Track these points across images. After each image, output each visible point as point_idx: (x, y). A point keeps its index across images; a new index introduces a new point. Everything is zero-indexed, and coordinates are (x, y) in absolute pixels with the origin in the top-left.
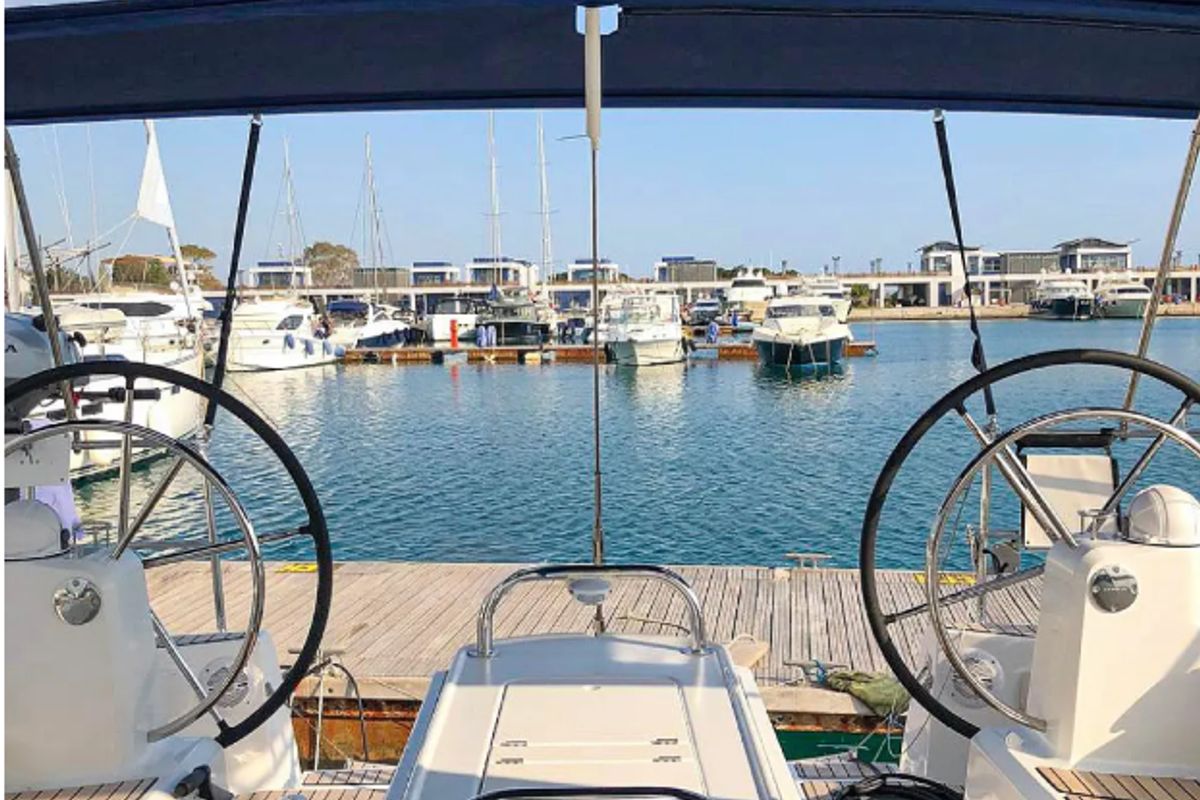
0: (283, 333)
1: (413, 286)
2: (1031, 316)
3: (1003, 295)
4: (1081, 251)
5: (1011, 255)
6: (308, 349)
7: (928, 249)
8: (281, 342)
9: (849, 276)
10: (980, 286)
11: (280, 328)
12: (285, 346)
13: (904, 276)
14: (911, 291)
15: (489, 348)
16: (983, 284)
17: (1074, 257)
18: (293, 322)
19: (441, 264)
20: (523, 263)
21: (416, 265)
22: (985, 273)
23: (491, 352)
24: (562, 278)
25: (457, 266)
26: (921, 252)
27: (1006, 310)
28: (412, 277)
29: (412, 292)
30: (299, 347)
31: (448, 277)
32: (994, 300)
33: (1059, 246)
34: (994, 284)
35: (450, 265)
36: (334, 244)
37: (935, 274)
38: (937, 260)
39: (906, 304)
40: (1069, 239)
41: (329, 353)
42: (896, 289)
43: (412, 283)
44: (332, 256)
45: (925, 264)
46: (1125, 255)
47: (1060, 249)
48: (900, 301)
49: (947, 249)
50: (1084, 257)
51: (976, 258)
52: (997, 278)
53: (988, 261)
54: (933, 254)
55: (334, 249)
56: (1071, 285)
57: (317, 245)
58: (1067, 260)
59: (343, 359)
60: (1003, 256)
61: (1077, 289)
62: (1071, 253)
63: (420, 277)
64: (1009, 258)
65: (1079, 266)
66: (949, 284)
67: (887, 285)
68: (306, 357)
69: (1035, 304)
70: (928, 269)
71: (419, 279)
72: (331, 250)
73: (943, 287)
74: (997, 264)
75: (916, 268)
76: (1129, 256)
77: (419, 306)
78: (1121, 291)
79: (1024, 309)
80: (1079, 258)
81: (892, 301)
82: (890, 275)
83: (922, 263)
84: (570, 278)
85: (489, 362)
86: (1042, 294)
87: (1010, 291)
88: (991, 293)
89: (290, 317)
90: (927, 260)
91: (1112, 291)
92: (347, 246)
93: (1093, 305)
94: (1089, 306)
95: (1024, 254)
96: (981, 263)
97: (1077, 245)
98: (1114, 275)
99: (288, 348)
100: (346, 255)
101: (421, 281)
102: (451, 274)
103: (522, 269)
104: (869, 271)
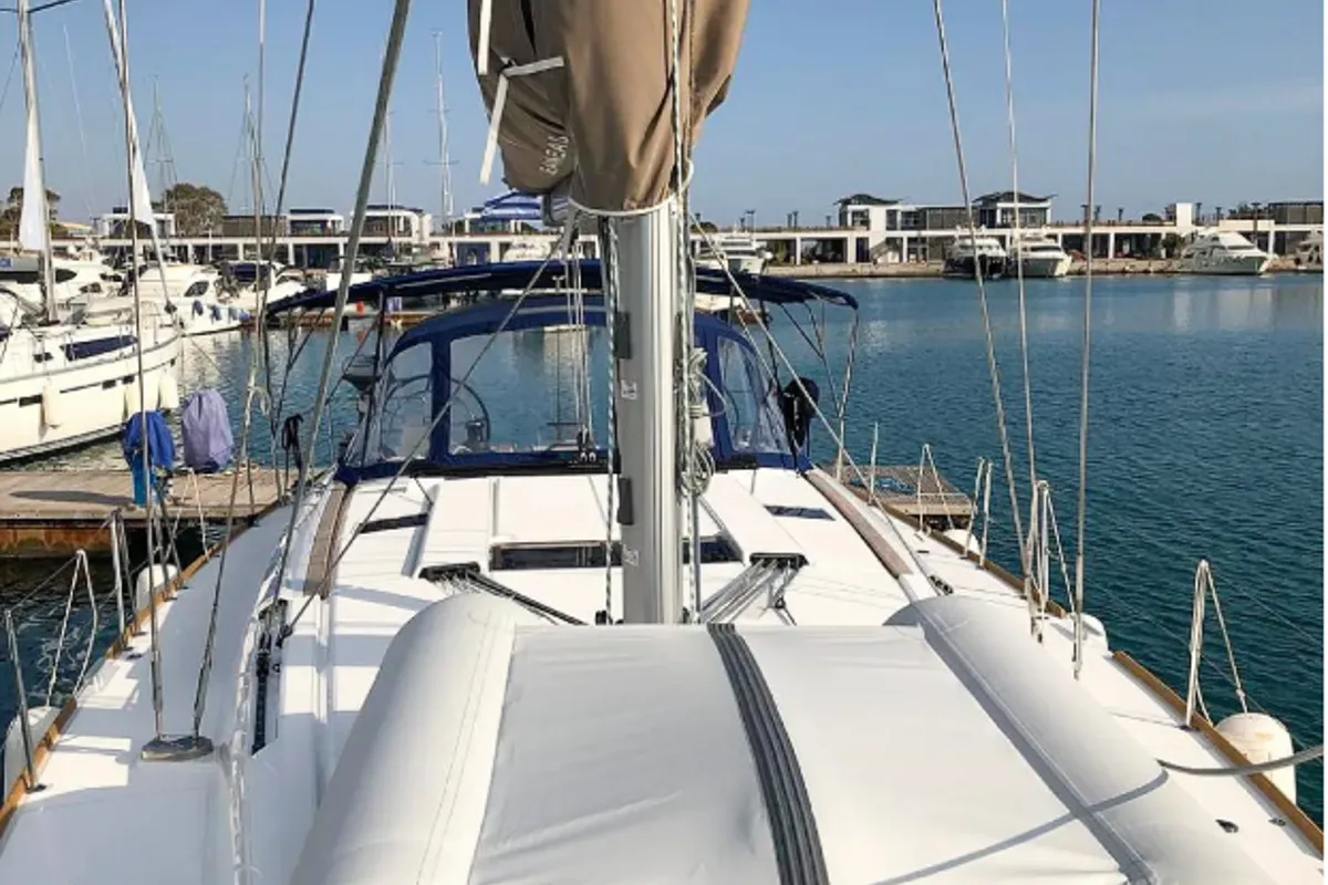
0: (192, 299)
1: (291, 236)
2: (945, 275)
3: (920, 251)
4: (1001, 205)
5: (930, 209)
6: (216, 314)
7: (846, 202)
8: (190, 308)
9: (765, 231)
10: (898, 242)
11: (188, 294)
12: (193, 313)
13: (822, 229)
14: (829, 246)
15: (396, 313)
16: (902, 239)
17: (993, 213)
18: (199, 288)
19: (323, 212)
20: (415, 211)
21: (293, 212)
22: (903, 229)
23: (398, 317)
24: (459, 227)
25: (341, 213)
26: (840, 205)
27: (922, 267)
28: (288, 225)
29: (291, 242)
30: (208, 312)
31: (329, 225)
32: (912, 256)
33: (978, 200)
34: (910, 240)
35: (331, 212)
36: (197, 186)
37: (852, 229)
38: (855, 214)
39: (823, 260)
40: (989, 192)
41: (235, 319)
42: (814, 243)
43: (289, 232)
44: (196, 199)
45: (843, 216)
46: (1045, 209)
47: (980, 203)
48: (818, 258)
49: (865, 203)
50: (1004, 211)
51: (895, 212)
52: (913, 234)
53: (907, 214)
54: (851, 208)
55: (197, 191)
56: (986, 243)
57: (179, 188)
58: (986, 216)
59: (246, 325)
60: (923, 211)
61: (990, 247)
62: (991, 208)
63: (298, 225)
64: (928, 212)
65: (999, 220)
66: (867, 239)
67: (803, 240)
68: (212, 322)
69: (950, 262)
70: (846, 224)
71: (297, 228)
72: (194, 194)
73: (861, 243)
74: (916, 219)
75: (835, 222)
76: (1049, 211)
77: (298, 257)
78: (1034, 249)
79: (939, 266)
80: (999, 213)
81: (809, 258)
82: (808, 230)
83: (840, 215)
84: (467, 227)
85: (396, 328)
86: (958, 253)
87: (928, 247)
88: (909, 249)
89: (197, 283)
90: (846, 213)
91: (1025, 249)
92: (213, 188)
93: (1004, 263)
94: (1001, 264)
95: (943, 209)
96: (899, 217)
97: (998, 199)
98: (1029, 232)
99: (196, 314)
100: (211, 199)
101: (299, 229)
102: (333, 222)
103: (414, 218)
104: (786, 225)
